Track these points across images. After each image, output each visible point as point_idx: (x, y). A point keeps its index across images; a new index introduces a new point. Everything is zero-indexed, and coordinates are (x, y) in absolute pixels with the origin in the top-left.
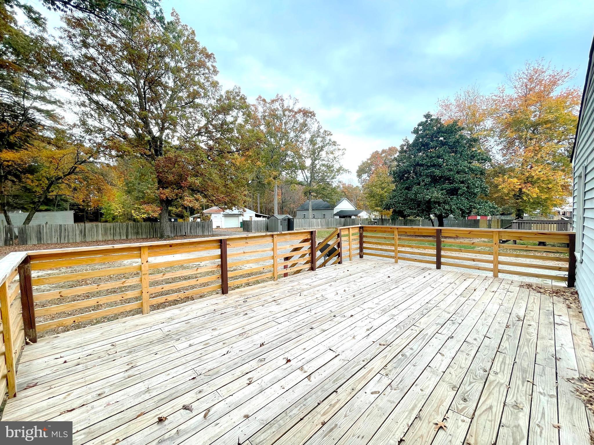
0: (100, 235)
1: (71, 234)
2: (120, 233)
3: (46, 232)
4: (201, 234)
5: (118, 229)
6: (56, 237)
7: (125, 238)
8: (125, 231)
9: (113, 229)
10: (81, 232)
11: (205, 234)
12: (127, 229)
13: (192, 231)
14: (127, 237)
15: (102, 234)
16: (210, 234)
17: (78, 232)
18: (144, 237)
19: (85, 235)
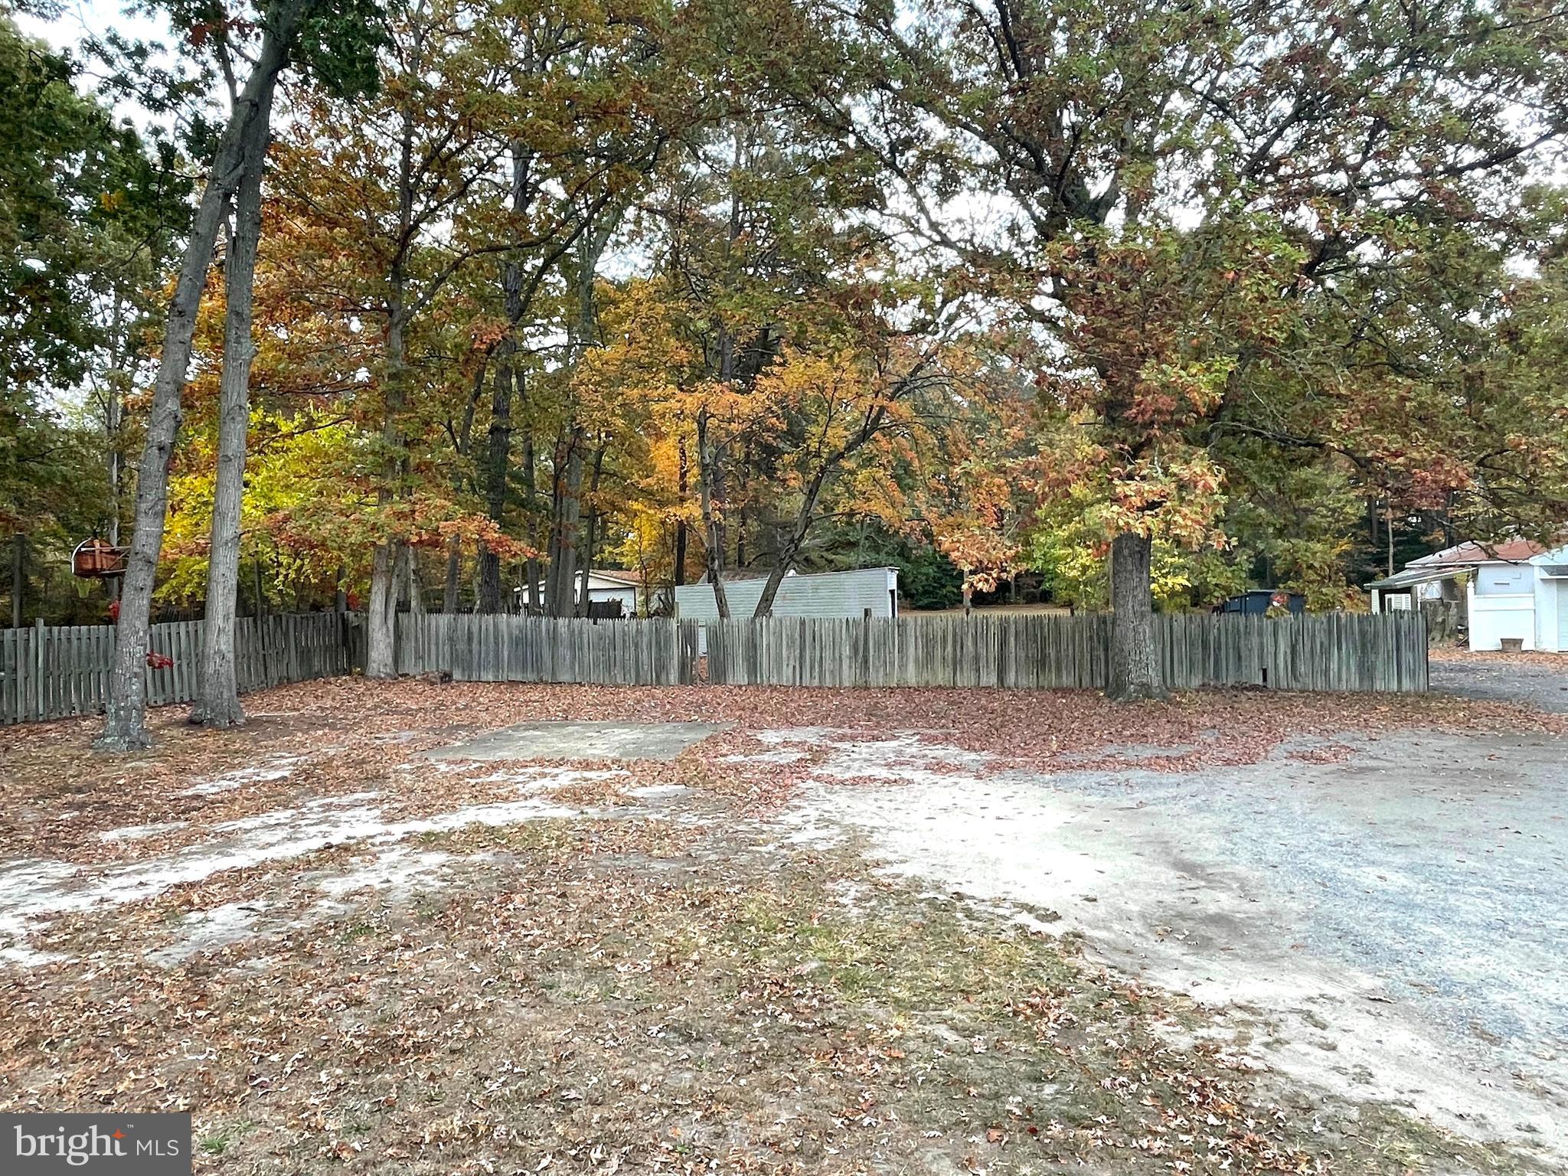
0: (911, 667)
1: (827, 654)
2: (977, 658)
3: (768, 645)
4: (1355, 684)
5: (969, 643)
6: (792, 662)
7: (993, 680)
8: (994, 649)
9: (955, 642)
10: (855, 648)
11: (1379, 686)
12: (1003, 644)
13: (1302, 669)
14: (1001, 679)
15: (916, 661)
16: (1407, 685)
17: (847, 651)
18: (1067, 681)
19: (866, 661)
